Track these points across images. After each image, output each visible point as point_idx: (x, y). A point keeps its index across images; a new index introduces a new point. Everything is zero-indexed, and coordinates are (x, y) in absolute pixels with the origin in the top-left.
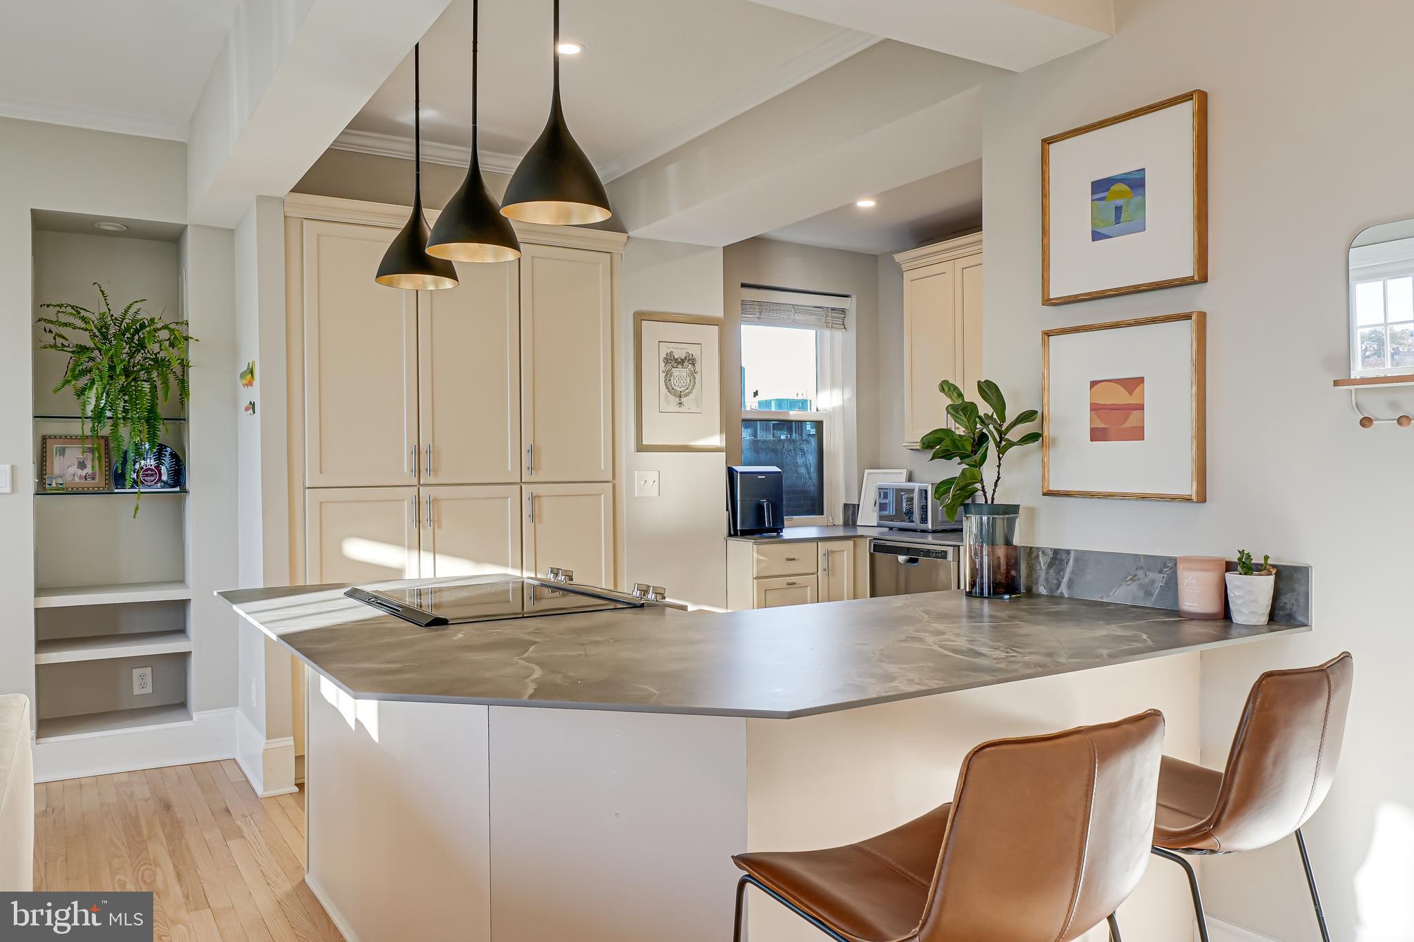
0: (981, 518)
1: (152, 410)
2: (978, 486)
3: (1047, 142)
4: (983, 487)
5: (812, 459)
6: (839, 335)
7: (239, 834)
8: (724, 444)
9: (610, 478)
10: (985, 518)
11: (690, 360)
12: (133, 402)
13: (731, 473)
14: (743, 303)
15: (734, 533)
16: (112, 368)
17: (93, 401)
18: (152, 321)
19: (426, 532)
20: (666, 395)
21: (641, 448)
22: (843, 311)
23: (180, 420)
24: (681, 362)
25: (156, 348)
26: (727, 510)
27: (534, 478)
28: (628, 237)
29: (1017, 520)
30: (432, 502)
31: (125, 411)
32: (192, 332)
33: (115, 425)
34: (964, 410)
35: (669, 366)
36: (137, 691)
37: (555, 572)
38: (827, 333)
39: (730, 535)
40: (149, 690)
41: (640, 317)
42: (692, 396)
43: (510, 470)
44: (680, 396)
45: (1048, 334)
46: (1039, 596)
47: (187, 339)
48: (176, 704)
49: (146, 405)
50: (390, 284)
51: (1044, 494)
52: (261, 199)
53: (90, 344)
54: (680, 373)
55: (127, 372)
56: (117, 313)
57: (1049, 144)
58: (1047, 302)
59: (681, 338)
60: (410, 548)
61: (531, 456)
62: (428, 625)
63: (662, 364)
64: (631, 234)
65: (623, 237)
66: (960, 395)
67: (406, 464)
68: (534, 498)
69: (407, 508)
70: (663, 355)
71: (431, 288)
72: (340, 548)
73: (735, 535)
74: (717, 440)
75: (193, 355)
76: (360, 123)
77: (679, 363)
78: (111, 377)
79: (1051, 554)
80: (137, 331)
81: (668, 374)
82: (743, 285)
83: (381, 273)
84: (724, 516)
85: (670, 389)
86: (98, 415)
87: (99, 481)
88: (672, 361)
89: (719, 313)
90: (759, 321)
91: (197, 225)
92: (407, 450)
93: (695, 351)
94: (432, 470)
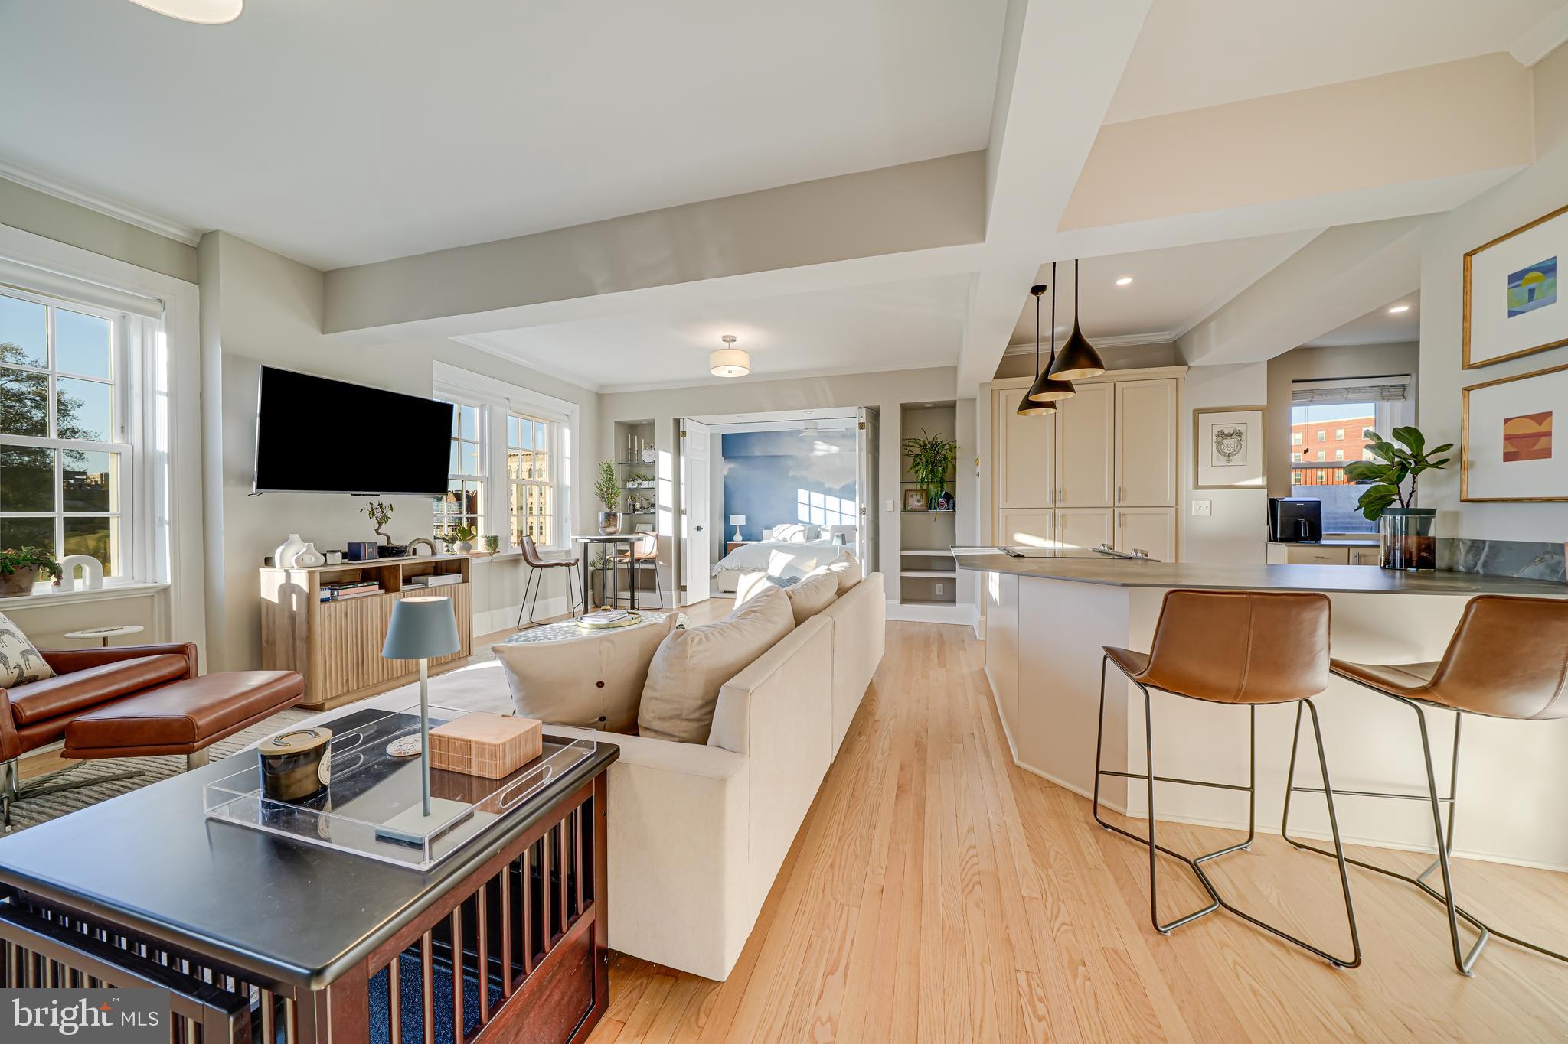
0: (1395, 518)
1: (942, 478)
2: (1396, 497)
3: (1470, 254)
4: (1400, 498)
6: (1398, 404)
7: (965, 649)
8: (1265, 483)
9: (1174, 504)
10: (1398, 518)
11: (1237, 434)
12: (935, 476)
13: (1272, 503)
14: (1294, 393)
15: (1273, 538)
16: (927, 462)
17: (921, 475)
18: (942, 442)
19: (1059, 531)
20: (1217, 456)
21: (1197, 487)
22: (1403, 386)
23: (954, 482)
24: (1230, 436)
25: (944, 452)
26: (1268, 524)
27: (1122, 504)
28: (1189, 367)
29: (1433, 520)
30: (1063, 516)
31: (932, 479)
32: (958, 444)
33: (928, 485)
34: (1382, 448)
35: (1220, 439)
36: (938, 593)
37: (1136, 551)
38: (1385, 402)
39: (1270, 540)
40: (942, 593)
41: (1198, 412)
42: (1239, 455)
43: (1108, 500)
44: (1229, 456)
45: (1467, 390)
46: (1459, 572)
47: (955, 448)
48: (952, 600)
49: (940, 475)
50: (1025, 414)
51: (1462, 501)
52: (982, 385)
53: (920, 453)
54: (1229, 444)
55: (932, 463)
56: (930, 440)
57: (1471, 256)
58: (1467, 366)
59: (1228, 422)
60: (1050, 539)
61: (1120, 493)
62: (1015, 556)
63: (1215, 438)
64: (1190, 365)
65: (1185, 368)
66: (1379, 438)
67: (1049, 498)
68: (1122, 515)
69: (1048, 519)
70: (1215, 432)
71: (1044, 414)
72: (1012, 536)
73: (1275, 540)
74: (1259, 481)
75: (958, 455)
76: (1014, 342)
77: (1228, 436)
78: (927, 466)
79: (1469, 543)
80: (937, 446)
81: (1219, 444)
82: (1294, 382)
83: (1020, 409)
84: (1266, 528)
85: (1221, 452)
86: (923, 481)
87: (924, 508)
88: (1222, 435)
91: (960, 400)
92: (1049, 491)
93: (1241, 428)
94: (1063, 500)
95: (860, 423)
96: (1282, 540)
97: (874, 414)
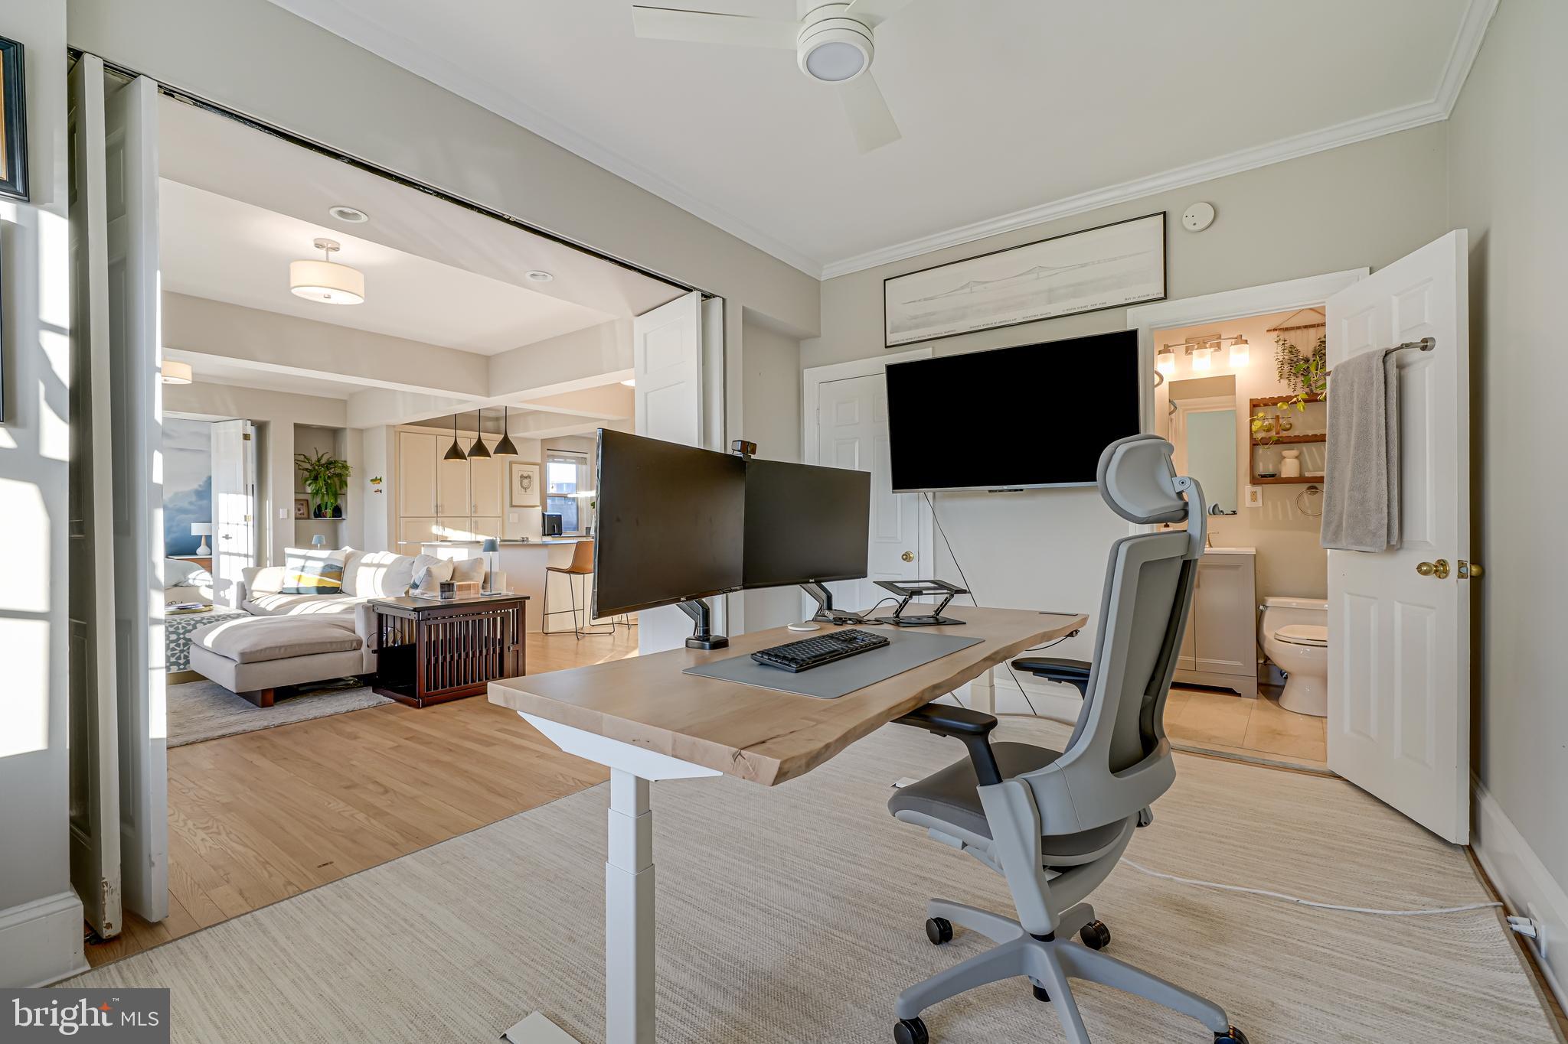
1: (336, 491)
5: (575, 511)
6: (584, 467)
9: (502, 516)
11: (529, 477)
13: (544, 515)
14: (548, 456)
18: (333, 460)
20: (521, 489)
21: (511, 506)
22: (585, 458)
23: (343, 496)
24: (526, 477)
25: (335, 470)
26: (542, 526)
27: (476, 515)
31: (326, 491)
32: (349, 464)
33: (323, 496)
35: (522, 479)
38: (580, 466)
39: (544, 536)
41: (512, 462)
42: (529, 489)
43: (467, 512)
44: (526, 489)
47: (347, 467)
49: (334, 489)
53: (311, 468)
54: (526, 482)
59: (527, 470)
61: (475, 508)
63: (519, 478)
67: (433, 510)
68: (476, 522)
70: (520, 475)
74: (539, 504)
80: (330, 464)
81: (521, 481)
82: (548, 451)
83: (445, 458)
84: (541, 529)
85: (522, 487)
88: (522, 477)
89: (539, 461)
90: (554, 462)
91: (350, 428)
92: (433, 504)
93: (530, 474)
94: (442, 512)
95: (244, 434)
96: (548, 535)
97: (261, 428)
